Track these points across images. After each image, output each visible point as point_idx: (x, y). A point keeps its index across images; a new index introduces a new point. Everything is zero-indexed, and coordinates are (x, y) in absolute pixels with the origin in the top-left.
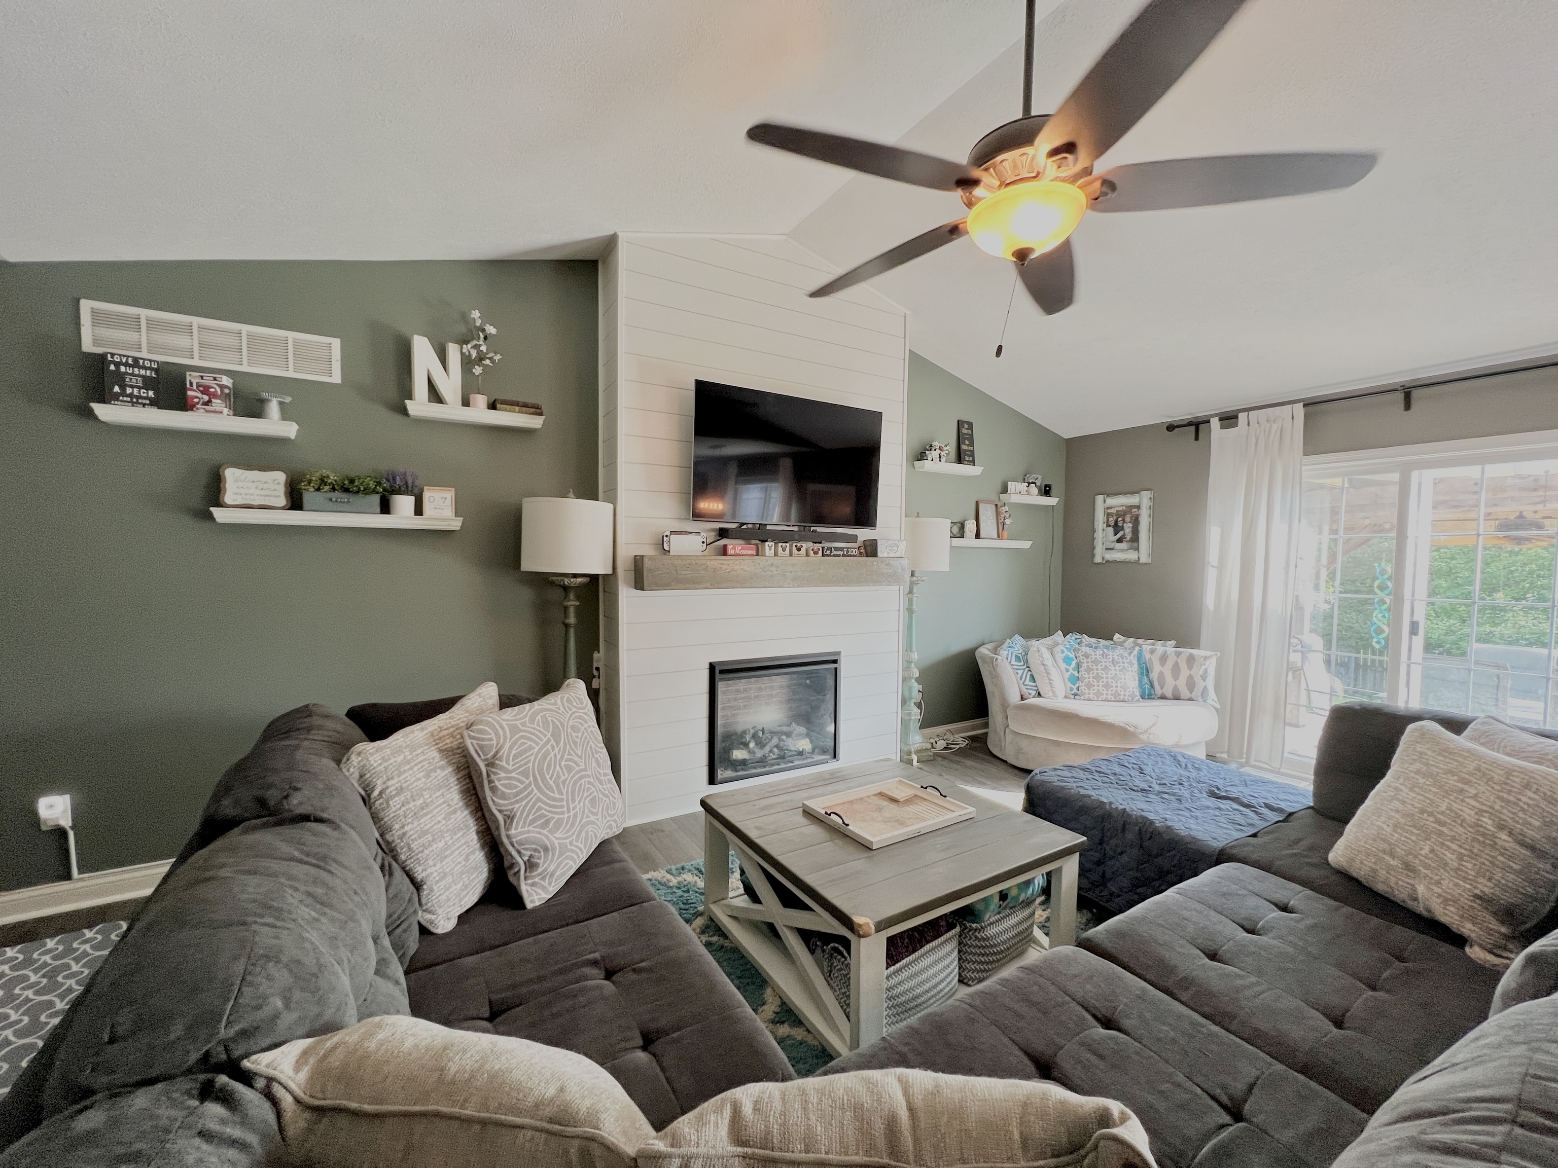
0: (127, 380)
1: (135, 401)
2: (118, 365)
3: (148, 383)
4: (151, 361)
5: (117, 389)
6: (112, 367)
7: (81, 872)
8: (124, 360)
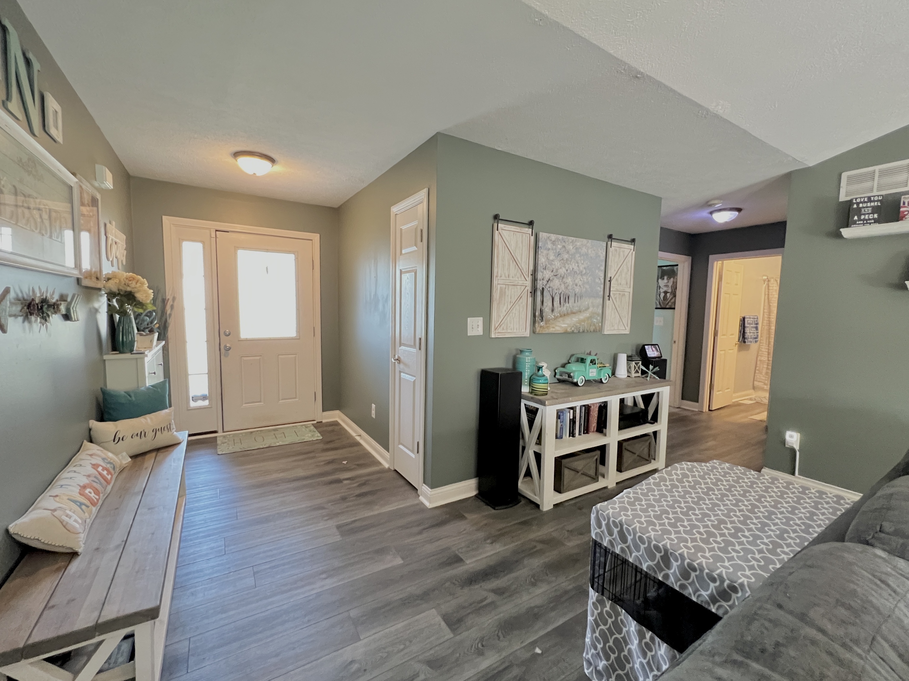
0: (863, 211)
1: (866, 222)
2: (858, 204)
3: (875, 210)
4: (878, 196)
5: (856, 218)
6: (855, 206)
7: (799, 474)
8: (862, 200)
